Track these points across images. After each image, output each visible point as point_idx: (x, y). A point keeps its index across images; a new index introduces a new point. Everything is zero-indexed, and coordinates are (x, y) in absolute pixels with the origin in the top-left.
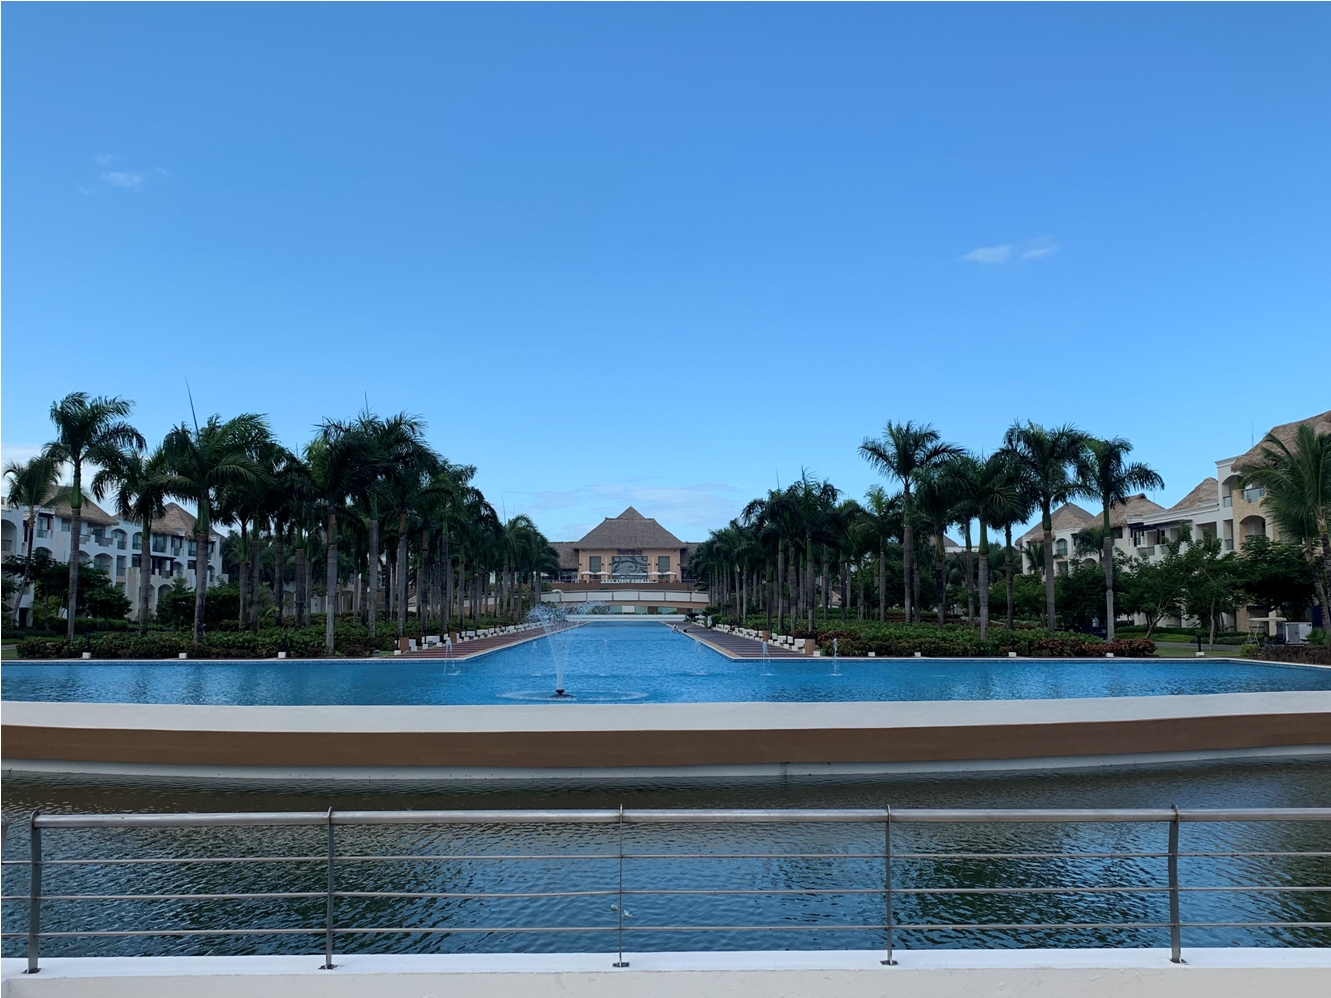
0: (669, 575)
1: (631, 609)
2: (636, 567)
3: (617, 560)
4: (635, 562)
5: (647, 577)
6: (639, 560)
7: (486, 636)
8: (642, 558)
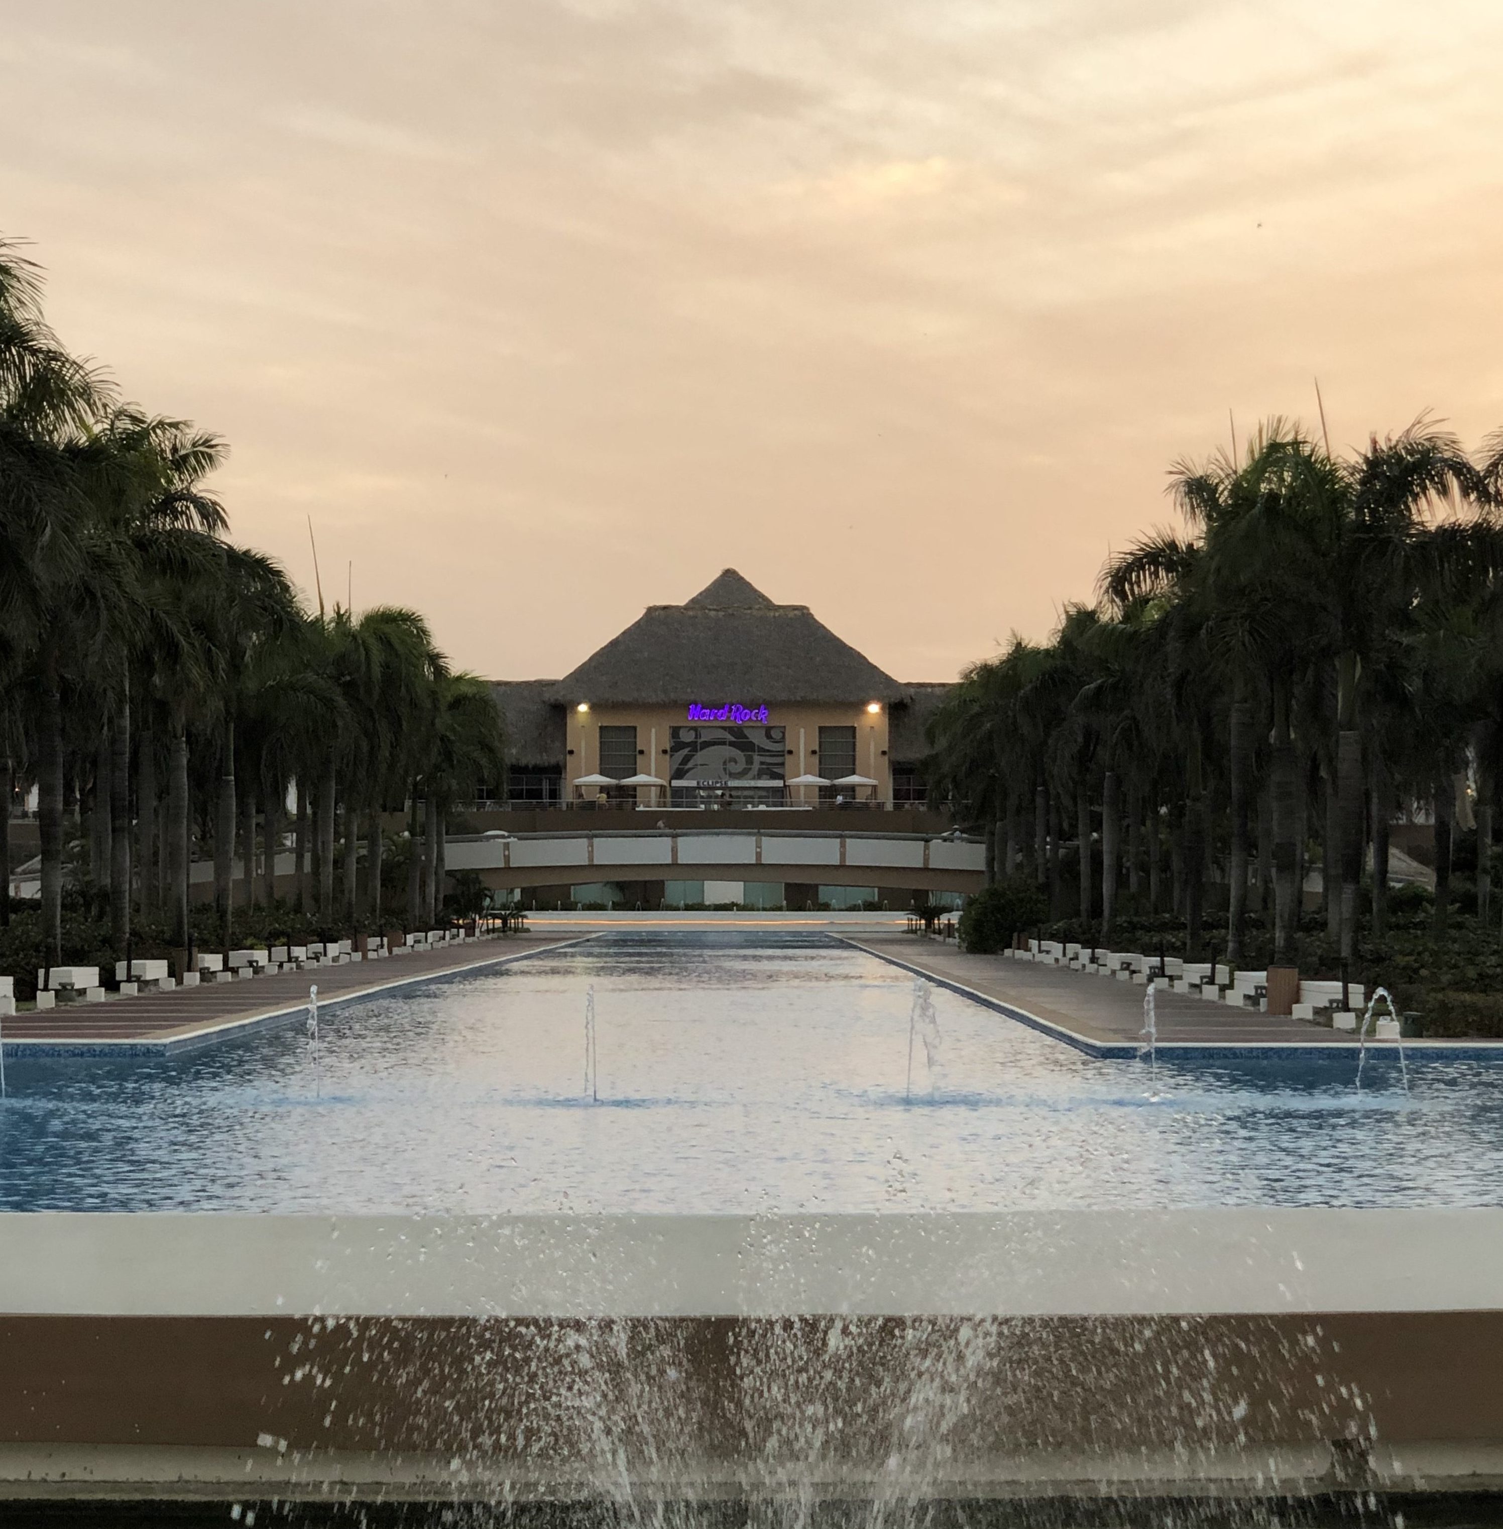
0: (852, 788)
1: (733, 891)
2: (750, 761)
3: (687, 737)
4: (744, 745)
5: (781, 794)
6: (757, 738)
7: (257, 970)
8: (768, 731)
